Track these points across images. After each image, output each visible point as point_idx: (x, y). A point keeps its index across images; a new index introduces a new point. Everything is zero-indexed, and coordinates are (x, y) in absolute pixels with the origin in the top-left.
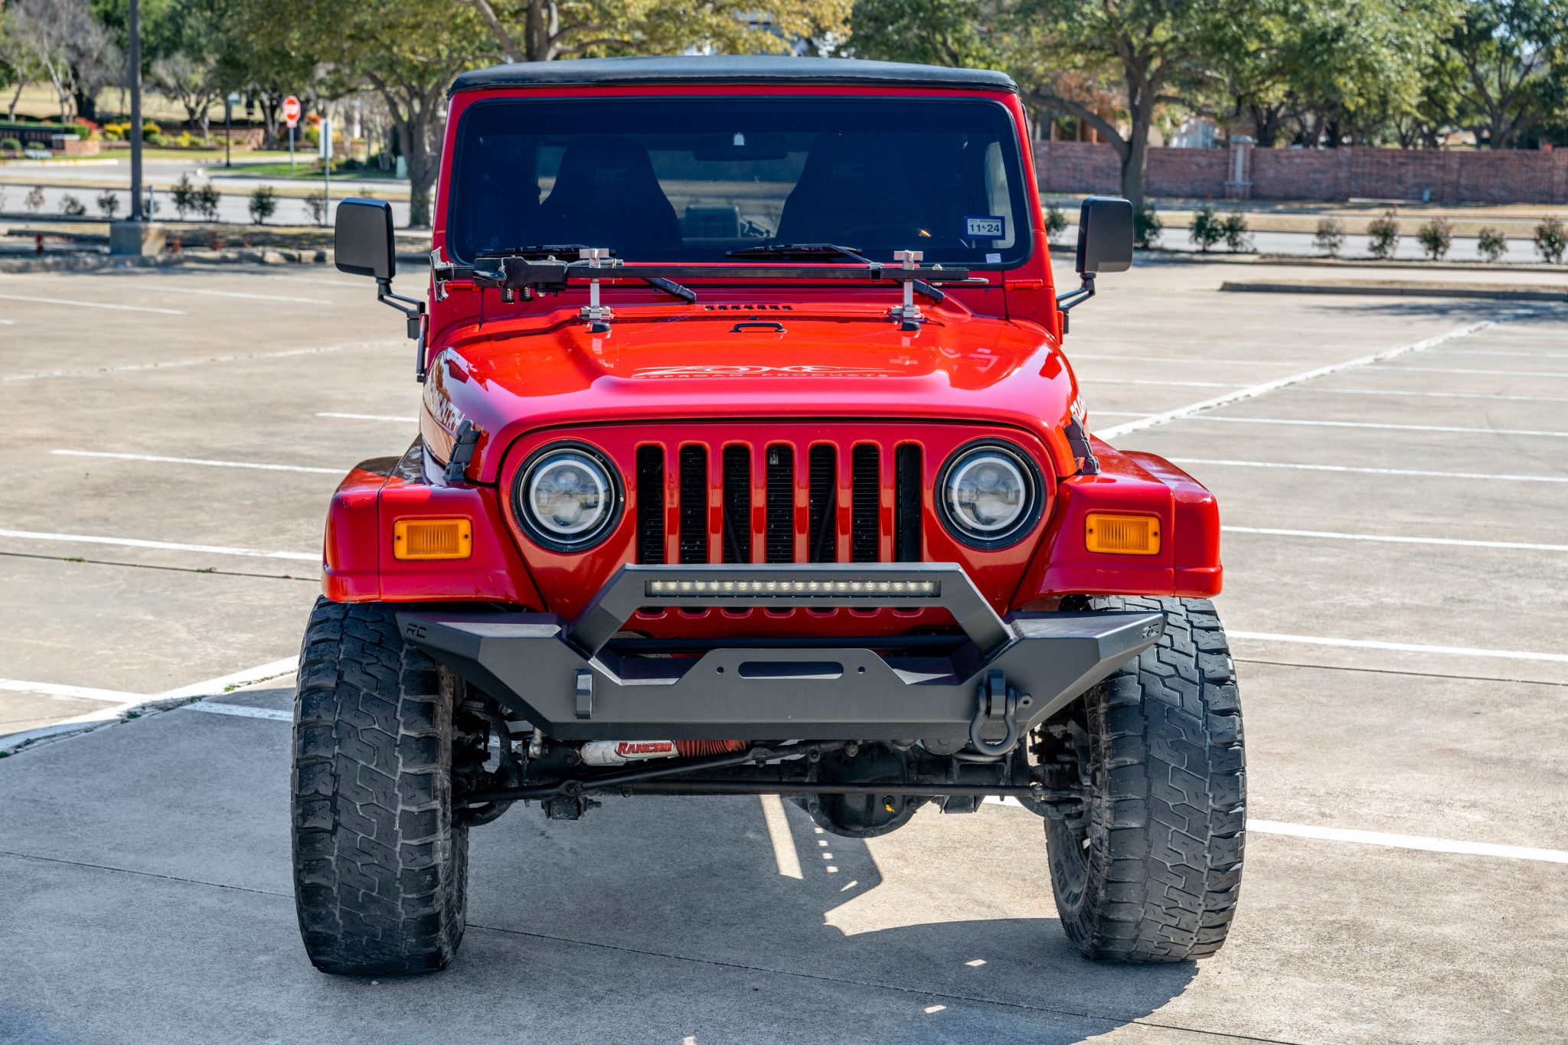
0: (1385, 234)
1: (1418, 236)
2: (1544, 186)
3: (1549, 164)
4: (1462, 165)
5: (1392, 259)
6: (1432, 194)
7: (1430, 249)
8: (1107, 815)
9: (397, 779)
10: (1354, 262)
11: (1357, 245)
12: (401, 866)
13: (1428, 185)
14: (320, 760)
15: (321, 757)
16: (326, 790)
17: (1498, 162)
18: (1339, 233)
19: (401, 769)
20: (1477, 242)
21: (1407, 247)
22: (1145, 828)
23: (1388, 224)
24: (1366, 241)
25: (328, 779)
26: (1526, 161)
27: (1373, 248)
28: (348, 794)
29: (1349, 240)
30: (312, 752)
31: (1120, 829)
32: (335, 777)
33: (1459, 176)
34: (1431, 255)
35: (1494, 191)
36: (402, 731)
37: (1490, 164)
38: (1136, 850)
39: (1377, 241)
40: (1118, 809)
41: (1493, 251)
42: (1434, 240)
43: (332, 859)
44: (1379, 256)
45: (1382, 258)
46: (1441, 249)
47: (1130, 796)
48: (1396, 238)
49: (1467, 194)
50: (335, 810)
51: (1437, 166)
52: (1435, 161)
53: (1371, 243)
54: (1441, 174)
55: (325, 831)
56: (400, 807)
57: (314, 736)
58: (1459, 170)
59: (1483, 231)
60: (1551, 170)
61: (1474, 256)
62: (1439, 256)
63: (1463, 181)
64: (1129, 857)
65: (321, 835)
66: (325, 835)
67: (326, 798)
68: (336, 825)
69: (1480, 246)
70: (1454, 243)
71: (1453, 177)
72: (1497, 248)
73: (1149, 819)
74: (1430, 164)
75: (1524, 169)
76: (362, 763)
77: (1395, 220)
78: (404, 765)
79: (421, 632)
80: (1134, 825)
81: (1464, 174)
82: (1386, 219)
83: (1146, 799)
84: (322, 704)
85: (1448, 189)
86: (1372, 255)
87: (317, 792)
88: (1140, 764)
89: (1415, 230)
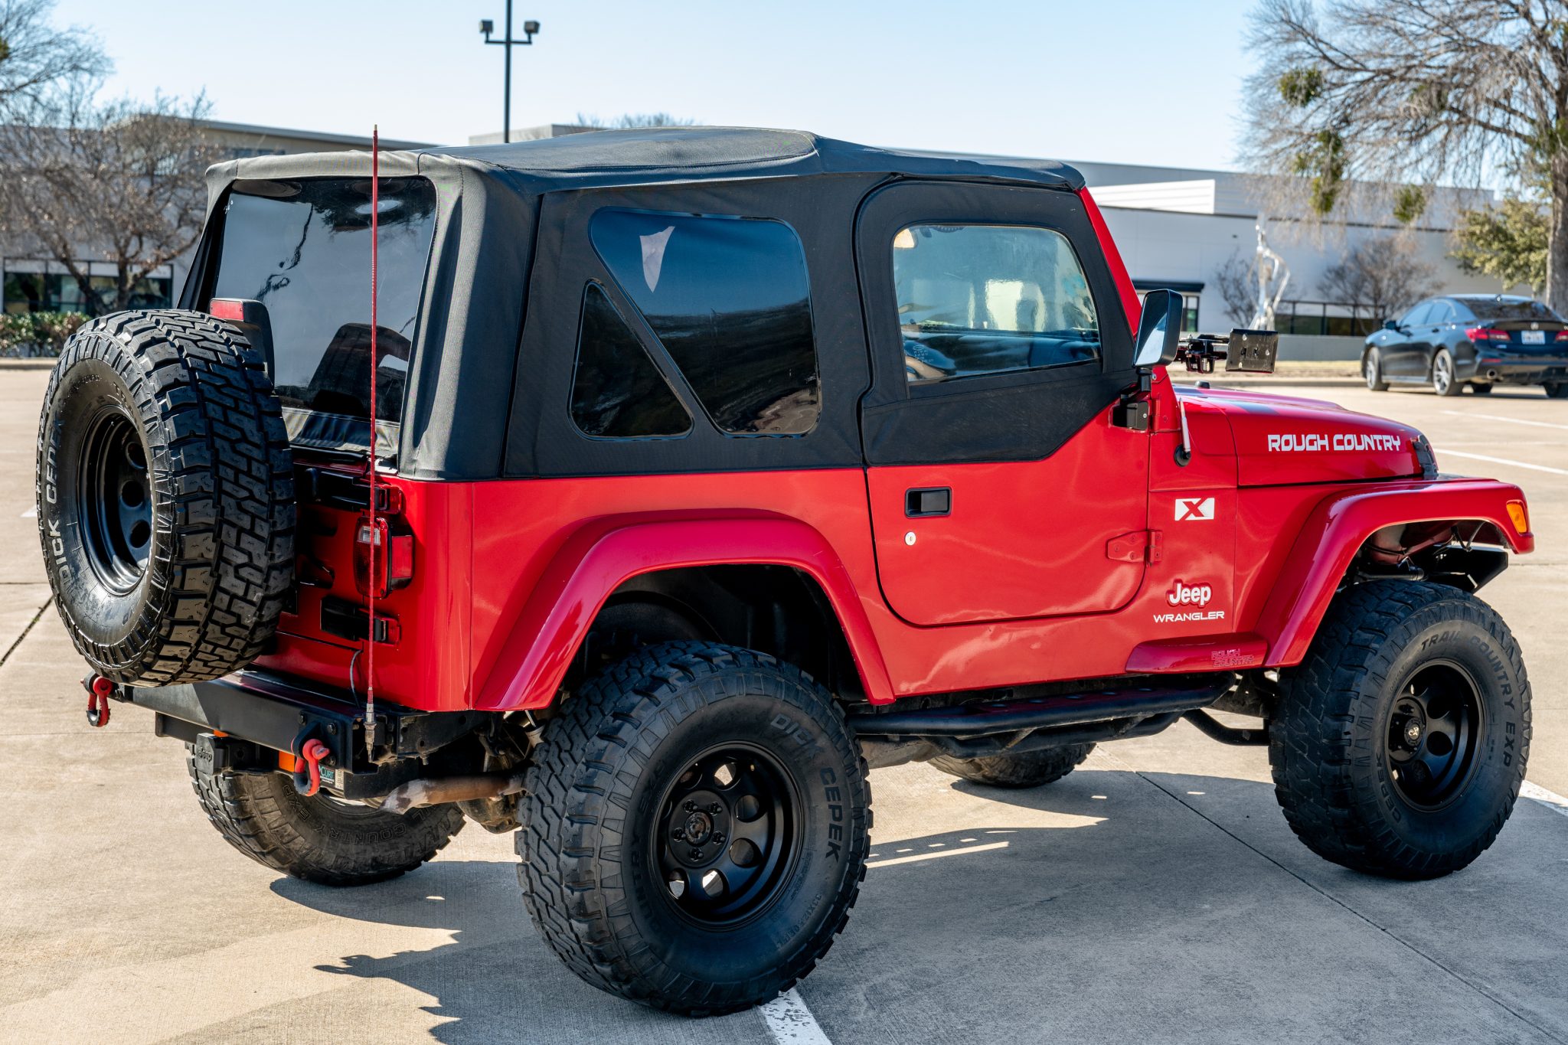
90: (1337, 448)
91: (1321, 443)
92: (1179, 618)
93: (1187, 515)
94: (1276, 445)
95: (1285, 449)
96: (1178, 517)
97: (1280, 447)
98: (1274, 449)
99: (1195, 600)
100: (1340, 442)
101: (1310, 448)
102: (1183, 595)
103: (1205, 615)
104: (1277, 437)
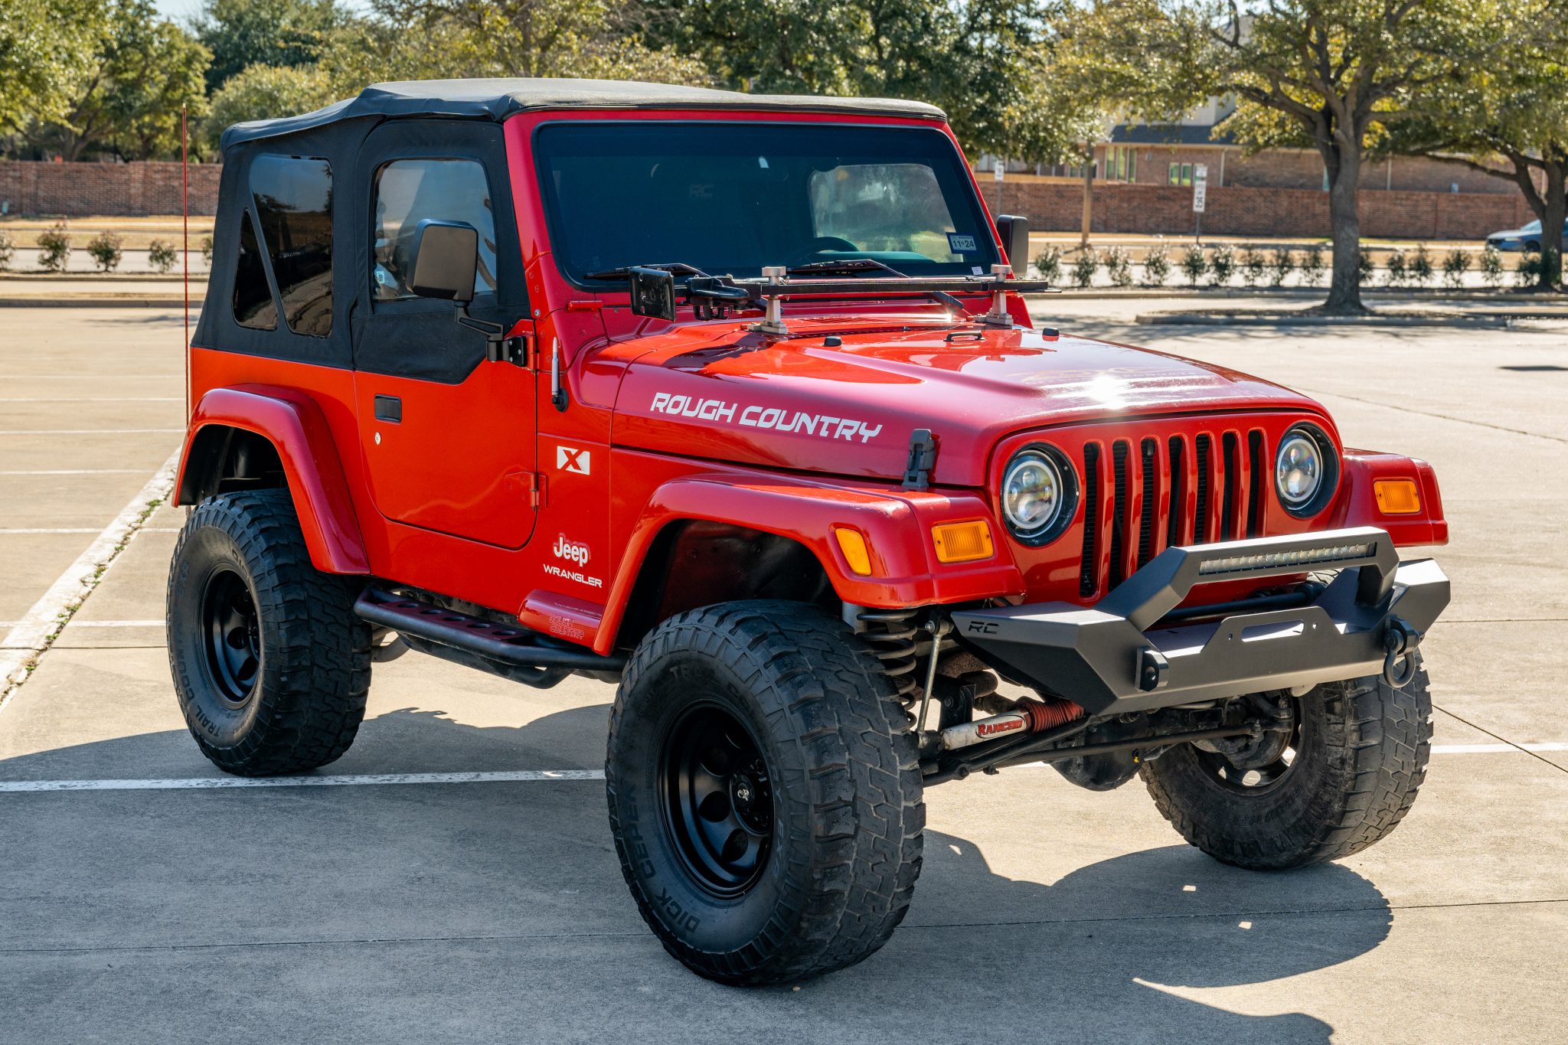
0: (55, 247)
1: (89, 249)
2: (121, 199)
3: (126, 177)
4: (39, 177)
5: (64, 272)
6: (11, 206)
7: (100, 261)
8: (1355, 737)
9: (898, 777)
10: (27, 276)
11: (28, 259)
12: (901, 862)
13: (6, 197)
14: (835, 768)
15: (836, 765)
16: (848, 796)
17: (75, 175)
18: (9, 246)
19: (899, 768)
20: (149, 254)
21: (79, 260)
22: (1382, 744)
23: (59, 236)
24: (35, 255)
25: (847, 785)
26: (102, 174)
27: (44, 262)
28: (865, 797)
29: (19, 253)
30: (828, 761)
31: (1366, 747)
32: (852, 781)
33: (37, 188)
34: (103, 267)
35: (73, 203)
36: (891, 732)
37: (67, 176)
38: (1373, 765)
39: (47, 255)
40: (1362, 731)
41: (164, 263)
42: (105, 253)
43: (850, 863)
44: (50, 270)
45: (53, 271)
46: (113, 262)
47: (1371, 718)
48: (68, 250)
49: (45, 206)
50: (856, 815)
51: (13, 178)
52: (11, 173)
53: (42, 256)
54: (18, 186)
55: (848, 836)
56: (903, 804)
57: (825, 745)
58: (36, 183)
59: (153, 244)
60: (127, 182)
61: (146, 268)
62: (111, 269)
63: (41, 193)
64: (1368, 770)
65: (843, 841)
66: (848, 841)
67: (847, 804)
68: (857, 828)
69: (151, 258)
70: (124, 255)
71: (31, 189)
72: (167, 260)
73: (1384, 737)
74: (7, 176)
75: (100, 181)
76: (870, 766)
77: (64, 233)
78: (901, 764)
79: (990, 628)
80: (1374, 742)
81: (42, 186)
82: (56, 232)
83: (1382, 720)
84: (821, 714)
85: (26, 201)
86: (44, 268)
87: (840, 799)
88: (1375, 690)
89: (86, 244)
90: (744, 421)
91: (722, 411)
92: (564, 574)
93: (567, 465)
94: (661, 406)
95: (671, 411)
96: (560, 466)
97: (665, 408)
98: (657, 409)
99: (575, 559)
100: (754, 416)
101: (703, 416)
102: (565, 551)
103: (586, 579)
104: (667, 396)
